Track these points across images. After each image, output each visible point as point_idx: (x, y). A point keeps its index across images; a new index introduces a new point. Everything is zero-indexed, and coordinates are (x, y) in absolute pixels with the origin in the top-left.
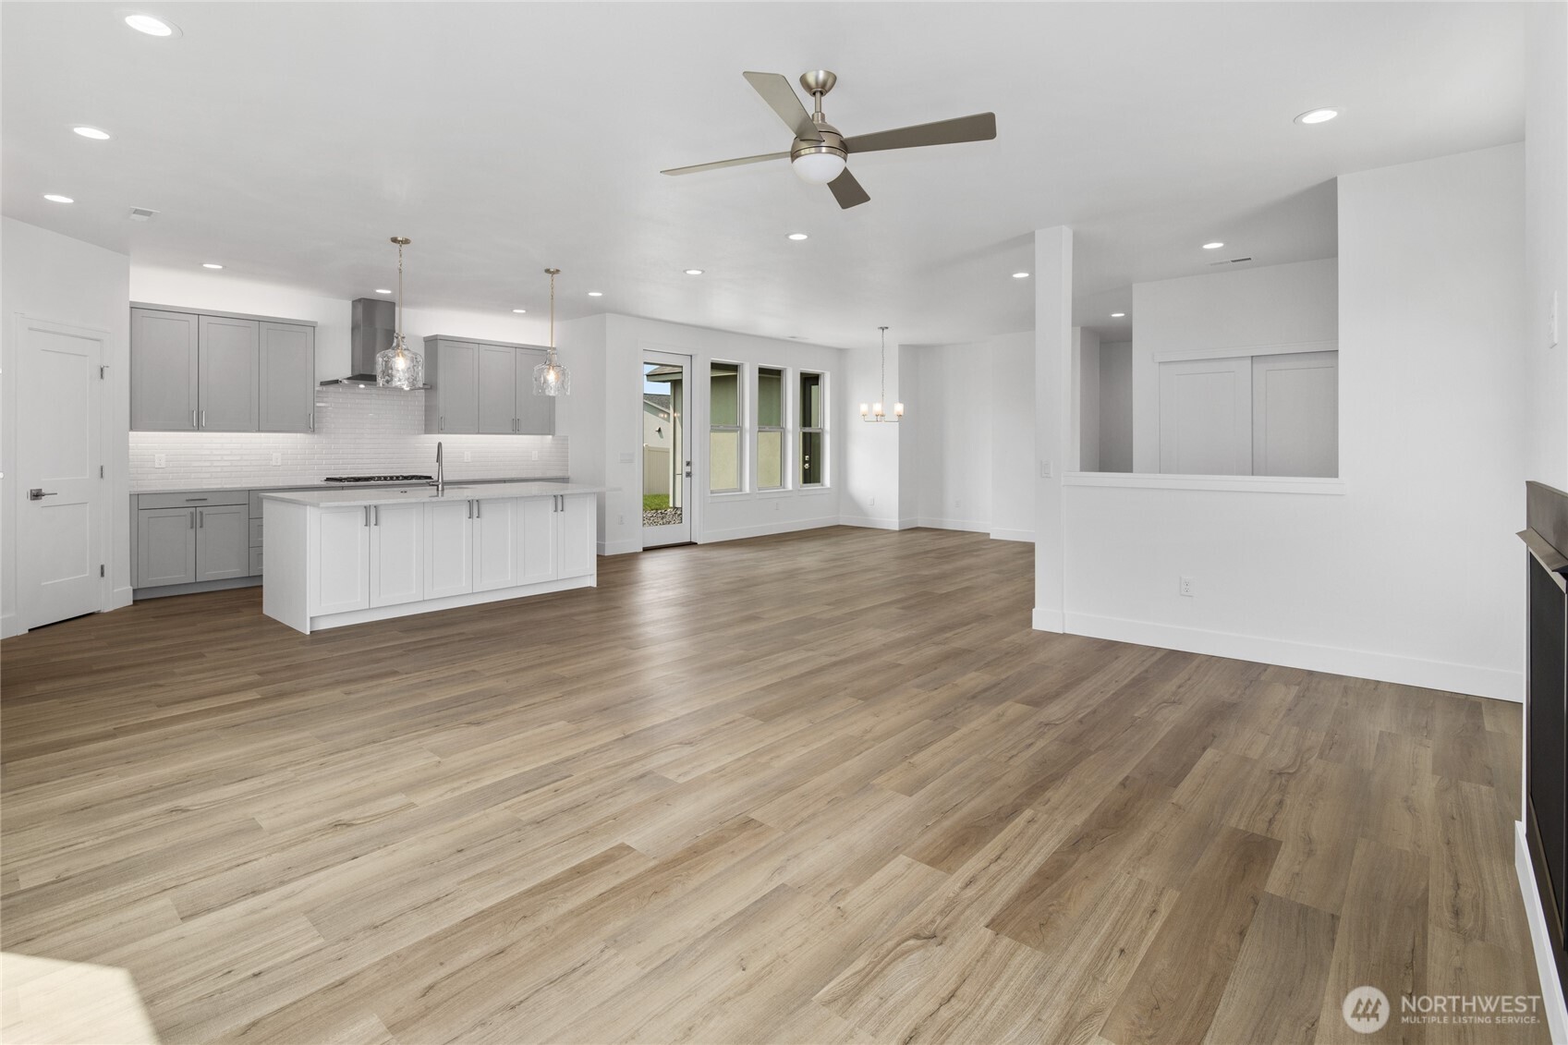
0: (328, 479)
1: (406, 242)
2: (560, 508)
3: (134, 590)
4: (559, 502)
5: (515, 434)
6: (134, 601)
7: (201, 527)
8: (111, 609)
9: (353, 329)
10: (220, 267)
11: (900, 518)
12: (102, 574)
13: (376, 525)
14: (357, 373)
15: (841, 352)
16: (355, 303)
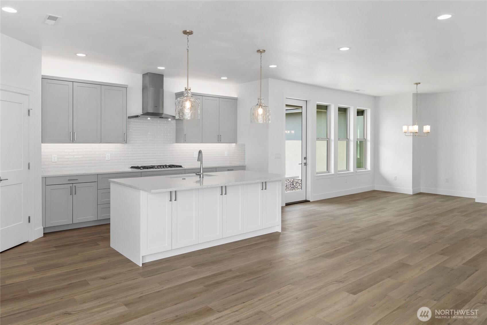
0: (132, 167)
1: (191, 33)
2: (264, 188)
3: (44, 228)
4: (264, 185)
5: (219, 143)
6: (44, 234)
7: (75, 194)
8: (33, 240)
9: (143, 89)
10: (84, 55)
11: (413, 188)
12: (29, 221)
13: (176, 200)
14: (145, 112)
15: (376, 99)
16: (144, 75)
